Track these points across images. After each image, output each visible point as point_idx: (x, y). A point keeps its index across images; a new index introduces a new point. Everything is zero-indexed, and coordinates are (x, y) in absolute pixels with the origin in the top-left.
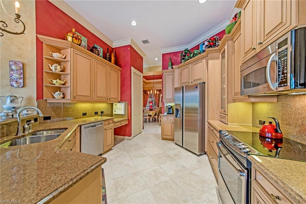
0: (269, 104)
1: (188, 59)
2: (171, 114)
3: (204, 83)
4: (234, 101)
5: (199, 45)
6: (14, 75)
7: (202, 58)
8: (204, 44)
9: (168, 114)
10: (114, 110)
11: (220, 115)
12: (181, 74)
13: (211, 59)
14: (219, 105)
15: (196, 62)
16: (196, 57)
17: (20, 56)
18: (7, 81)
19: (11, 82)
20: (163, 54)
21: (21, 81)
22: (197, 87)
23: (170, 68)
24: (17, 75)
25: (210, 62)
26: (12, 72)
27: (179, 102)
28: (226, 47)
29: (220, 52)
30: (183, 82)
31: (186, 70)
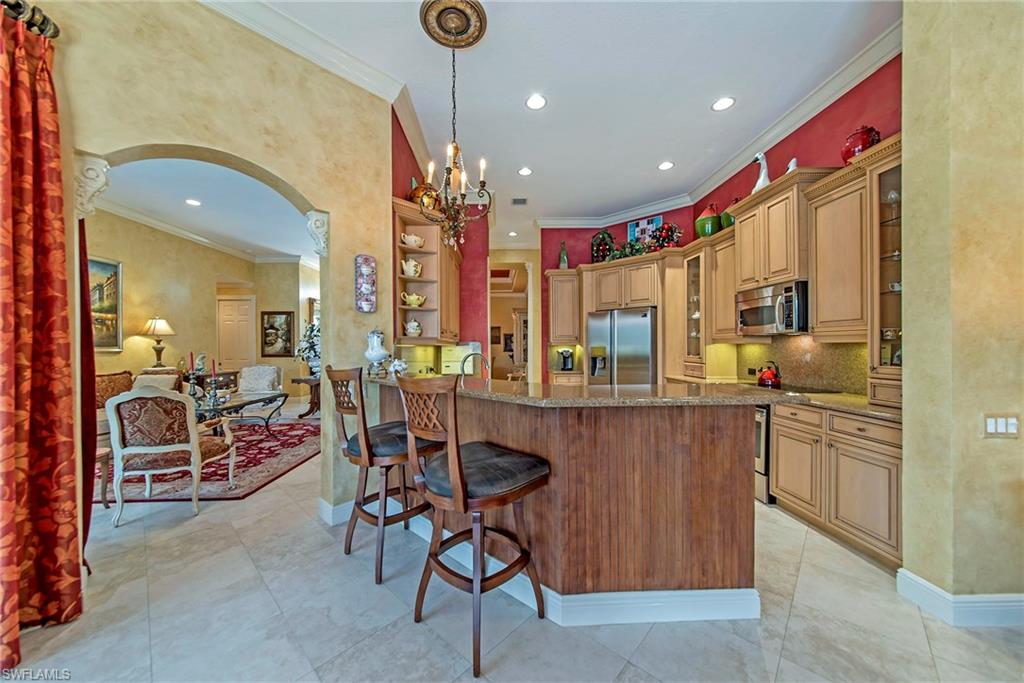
0: (762, 346)
1: (620, 257)
2: (569, 370)
3: (655, 307)
4: (715, 341)
5: (626, 223)
6: (364, 285)
7: (651, 261)
8: (637, 225)
9: (563, 369)
10: (443, 365)
11: (686, 366)
12: (599, 284)
13: (670, 267)
14: (683, 348)
15: (639, 265)
16: (638, 257)
17: (369, 245)
18: (350, 300)
19: (357, 300)
20: (542, 230)
21: (373, 298)
22: (645, 315)
23: (564, 265)
24: (368, 286)
25: (669, 272)
26: (360, 280)
27: (602, 344)
28: (702, 255)
29: (685, 256)
30: (604, 301)
31: (611, 276)
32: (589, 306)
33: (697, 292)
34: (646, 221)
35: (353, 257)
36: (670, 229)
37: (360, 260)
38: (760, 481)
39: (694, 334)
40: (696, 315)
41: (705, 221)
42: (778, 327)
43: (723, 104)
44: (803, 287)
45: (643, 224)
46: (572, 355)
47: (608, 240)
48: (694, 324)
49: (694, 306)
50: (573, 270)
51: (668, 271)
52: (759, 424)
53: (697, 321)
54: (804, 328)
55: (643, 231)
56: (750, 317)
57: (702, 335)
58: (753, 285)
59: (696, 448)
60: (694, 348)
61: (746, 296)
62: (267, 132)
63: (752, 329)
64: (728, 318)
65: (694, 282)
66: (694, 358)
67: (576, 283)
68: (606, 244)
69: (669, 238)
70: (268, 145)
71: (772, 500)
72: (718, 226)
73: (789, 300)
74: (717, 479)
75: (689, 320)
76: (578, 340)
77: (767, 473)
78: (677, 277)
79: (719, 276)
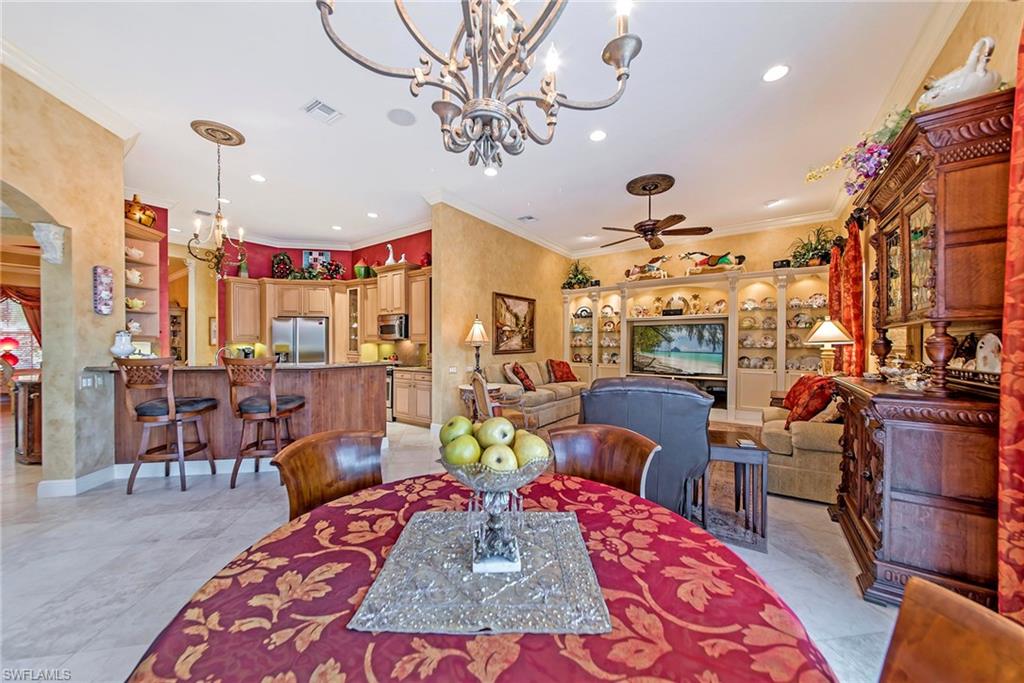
0: (390, 346)
1: (300, 279)
3: (327, 318)
4: (366, 342)
5: (302, 250)
6: (103, 292)
7: (325, 286)
8: (311, 254)
11: (348, 358)
12: (281, 296)
13: (339, 292)
14: (346, 345)
15: (316, 287)
16: (314, 281)
17: (105, 256)
18: (89, 304)
19: (96, 304)
21: (110, 303)
22: (321, 323)
23: (244, 274)
24: (108, 293)
25: (338, 296)
26: (100, 288)
27: (287, 343)
28: (359, 289)
29: (348, 287)
30: (286, 309)
31: (293, 291)
32: (271, 311)
33: (356, 310)
34: (317, 253)
35: (92, 267)
36: (337, 266)
37: (99, 270)
38: (389, 411)
39: (353, 337)
40: (355, 325)
41: (360, 267)
42: (397, 336)
43: (373, 215)
44: (407, 317)
45: (315, 255)
46: (253, 351)
47: (288, 261)
48: (354, 331)
49: (353, 319)
50: (255, 281)
51: (337, 294)
52: (388, 383)
53: (356, 329)
54: (407, 336)
55: (316, 260)
56: (385, 329)
57: (358, 338)
58: (386, 313)
59: (366, 385)
60: (354, 346)
61: (382, 318)
62: (12, 152)
63: (386, 336)
64: (373, 328)
65: (353, 304)
66: (355, 353)
67: (257, 291)
68: (286, 264)
69: (336, 271)
70: (13, 165)
71: (394, 419)
72: (368, 273)
73: (401, 322)
74: (373, 396)
75: (351, 328)
76: (260, 339)
77: (392, 407)
78: (343, 299)
79: (368, 303)
